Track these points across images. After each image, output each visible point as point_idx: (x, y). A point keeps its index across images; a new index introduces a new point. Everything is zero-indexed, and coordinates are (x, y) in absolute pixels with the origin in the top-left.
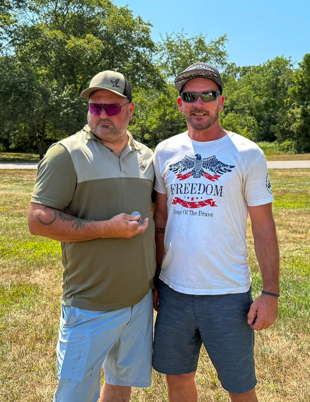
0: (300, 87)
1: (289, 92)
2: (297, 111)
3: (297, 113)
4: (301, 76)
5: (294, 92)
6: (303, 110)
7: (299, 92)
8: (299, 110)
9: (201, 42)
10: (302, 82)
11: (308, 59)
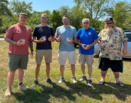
2: (52, 24)
5: (51, 19)
11: (54, 11)
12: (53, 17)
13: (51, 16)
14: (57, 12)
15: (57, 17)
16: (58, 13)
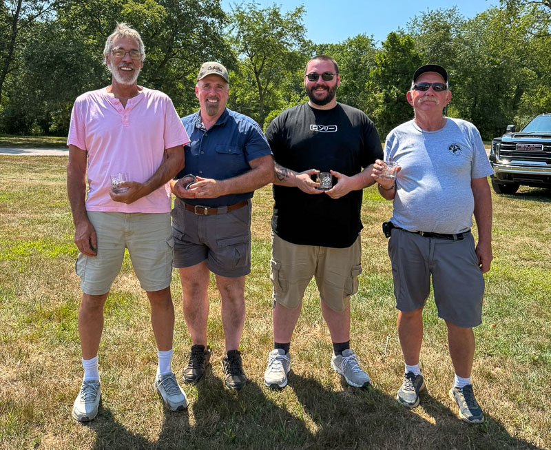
0: (383, 69)
1: (371, 75)
2: (380, 96)
3: (380, 98)
4: (385, 57)
5: (376, 74)
6: (386, 95)
7: (382, 74)
8: (382, 95)
9: (276, 14)
10: (386, 63)
11: (393, 38)
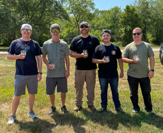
3: (123, 30)
5: (122, 21)
11: (128, 7)
12: (125, 18)
13: (123, 15)
14: (131, 9)
15: (131, 16)
16: (134, 10)
